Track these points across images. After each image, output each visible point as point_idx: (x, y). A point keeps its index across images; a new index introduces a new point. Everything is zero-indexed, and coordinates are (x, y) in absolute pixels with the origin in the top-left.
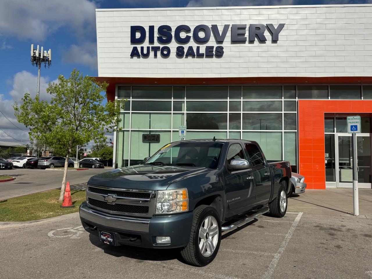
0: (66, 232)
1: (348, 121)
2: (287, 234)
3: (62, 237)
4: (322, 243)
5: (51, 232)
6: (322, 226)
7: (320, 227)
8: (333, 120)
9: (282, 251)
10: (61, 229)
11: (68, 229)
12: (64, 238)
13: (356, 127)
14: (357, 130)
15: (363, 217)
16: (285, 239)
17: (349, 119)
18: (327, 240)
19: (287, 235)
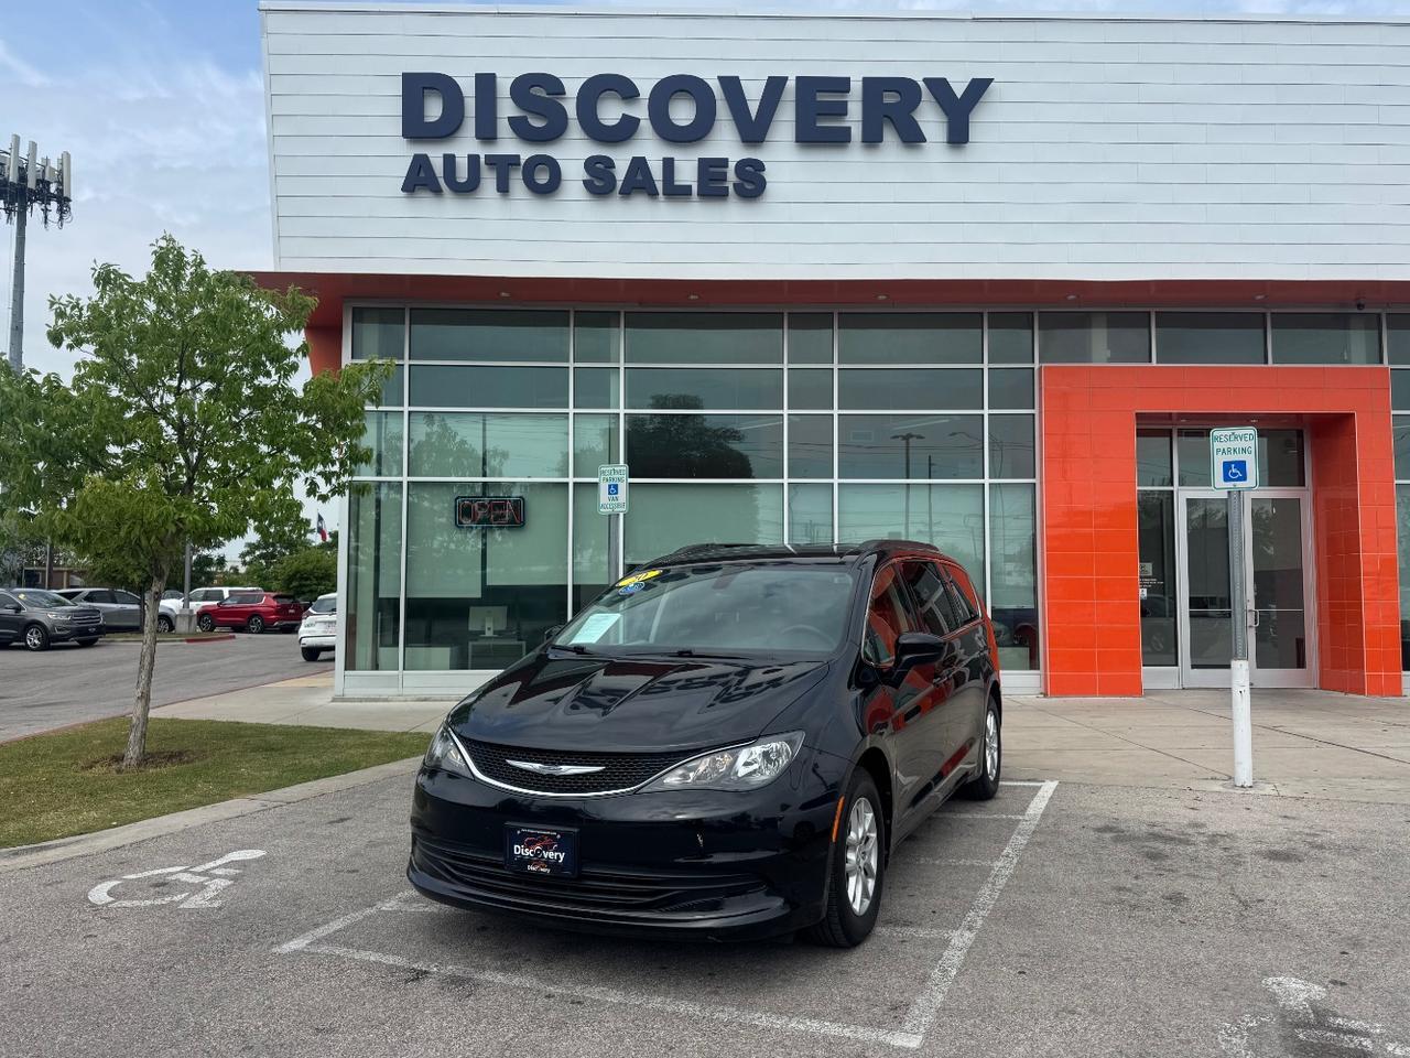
0: (164, 884)
1: (1217, 445)
2: (997, 858)
3: (148, 903)
4: (1120, 889)
5: (99, 886)
6: (1123, 826)
7: (1115, 832)
8: (1168, 439)
9: (980, 922)
10: (140, 875)
11: (172, 874)
12: (153, 907)
13: (1241, 465)
14: (1244, 478)
15: (1269, 789)
16: (990, 879)
17: (1218, 439)
18: (1136, 878)
19: (1000, 864)
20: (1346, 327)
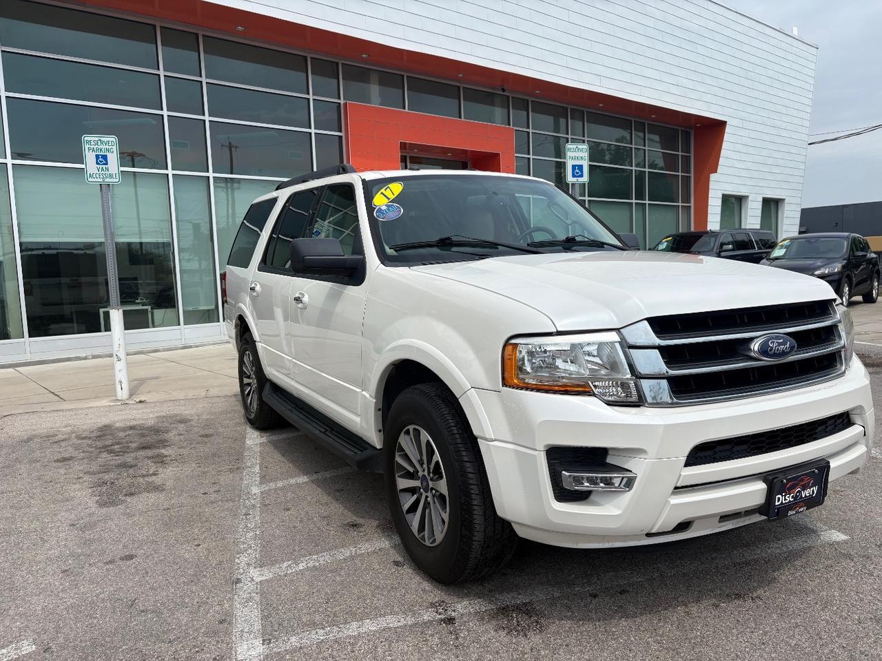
1: (569, 154)
13: (581, 167)
14: (581, 176)
17: (570, 150)
20: (492, 104)
